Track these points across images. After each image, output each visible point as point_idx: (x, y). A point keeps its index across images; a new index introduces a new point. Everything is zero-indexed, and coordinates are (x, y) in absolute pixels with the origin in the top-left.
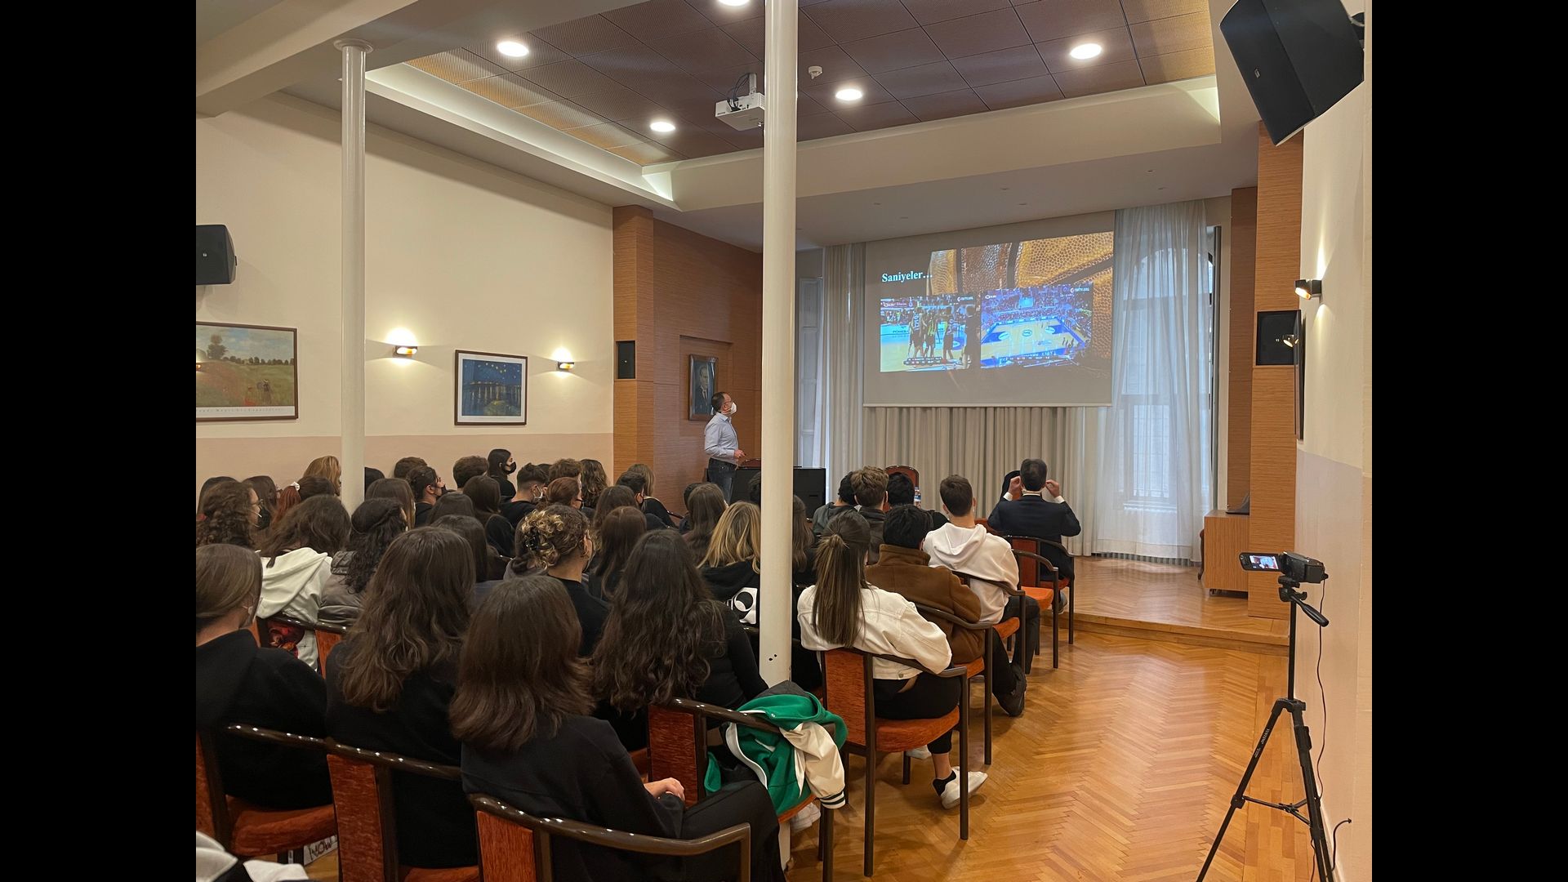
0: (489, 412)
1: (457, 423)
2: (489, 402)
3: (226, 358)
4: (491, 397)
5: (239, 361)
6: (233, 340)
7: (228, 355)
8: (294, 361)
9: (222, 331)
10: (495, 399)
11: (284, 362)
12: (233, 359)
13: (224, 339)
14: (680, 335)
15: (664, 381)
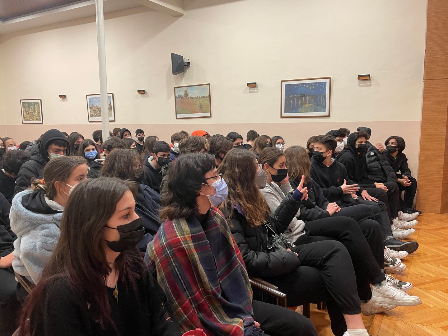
0: (302, 111)
1: (282, 117)
2: (302, 105)
3: (189, 97)
4: (303, 102)
5: (192, 98)
6: (191, 91)
7: (189, 96)
8: (210, 96)
9: (187, 88)
10: (306, 103)
11: (206, 96)
12: (191, 97)
13: (188, 91)
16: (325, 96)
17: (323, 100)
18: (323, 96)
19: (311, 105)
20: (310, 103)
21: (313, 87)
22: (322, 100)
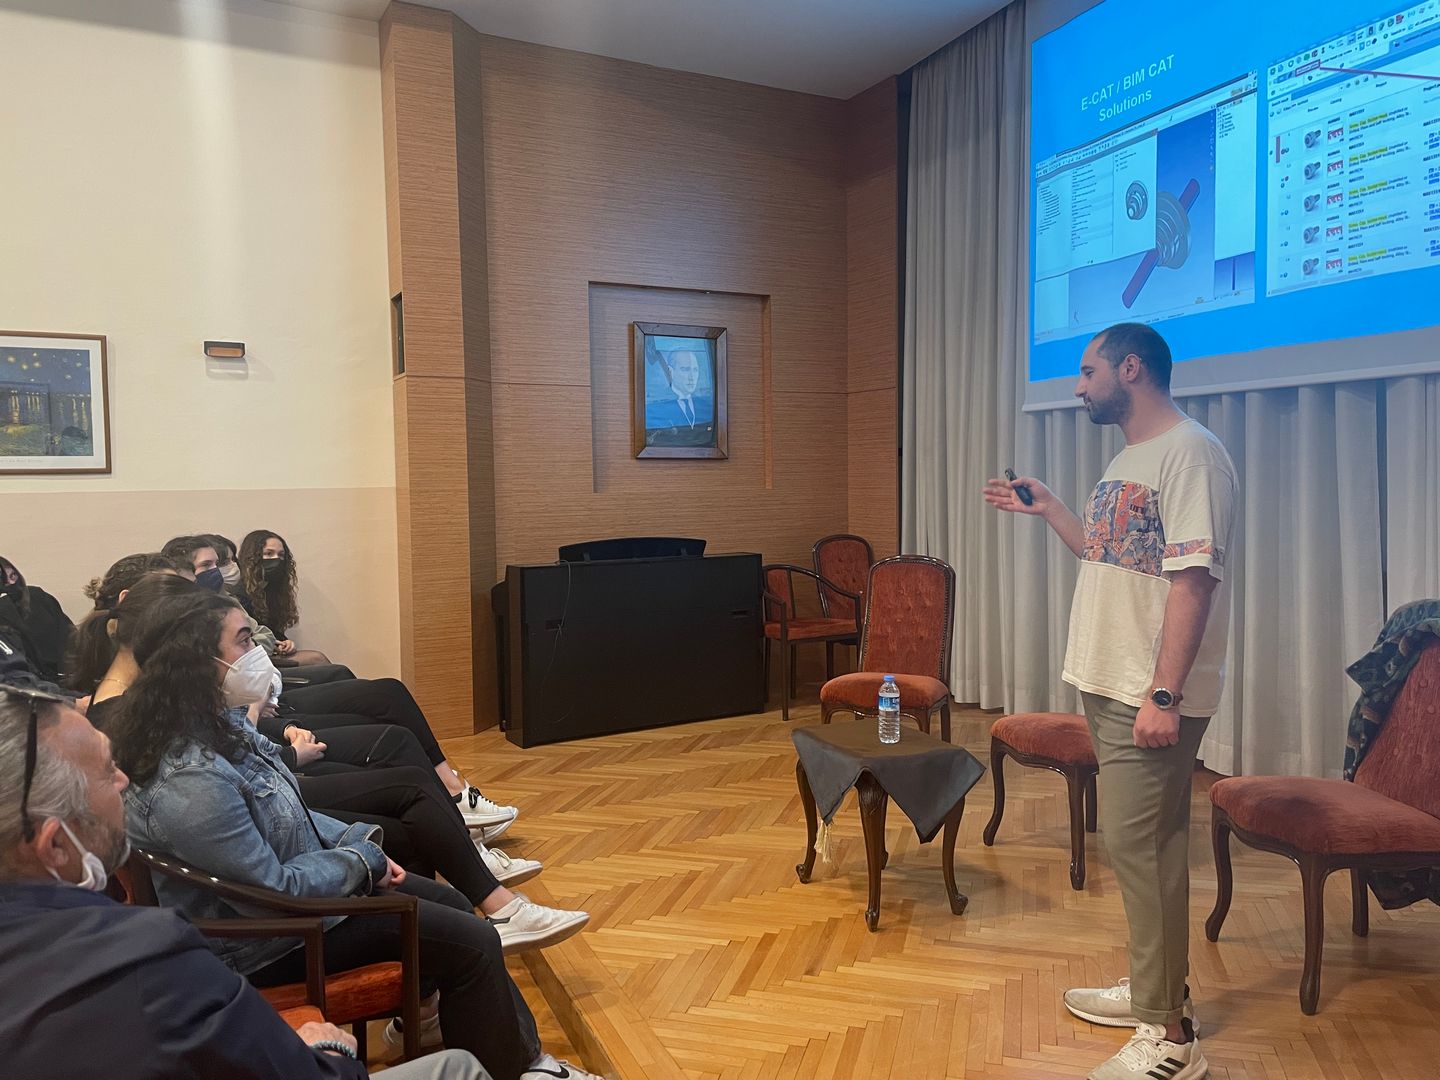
10: (8, 424)
14: (590, 282)
15: (535, 378)
16: (88, 401)
17: (80, 415)
18: (78, 401)
19: (30, 428)
20: (23, 422)
21: (37, 365)
22: (75, 414)
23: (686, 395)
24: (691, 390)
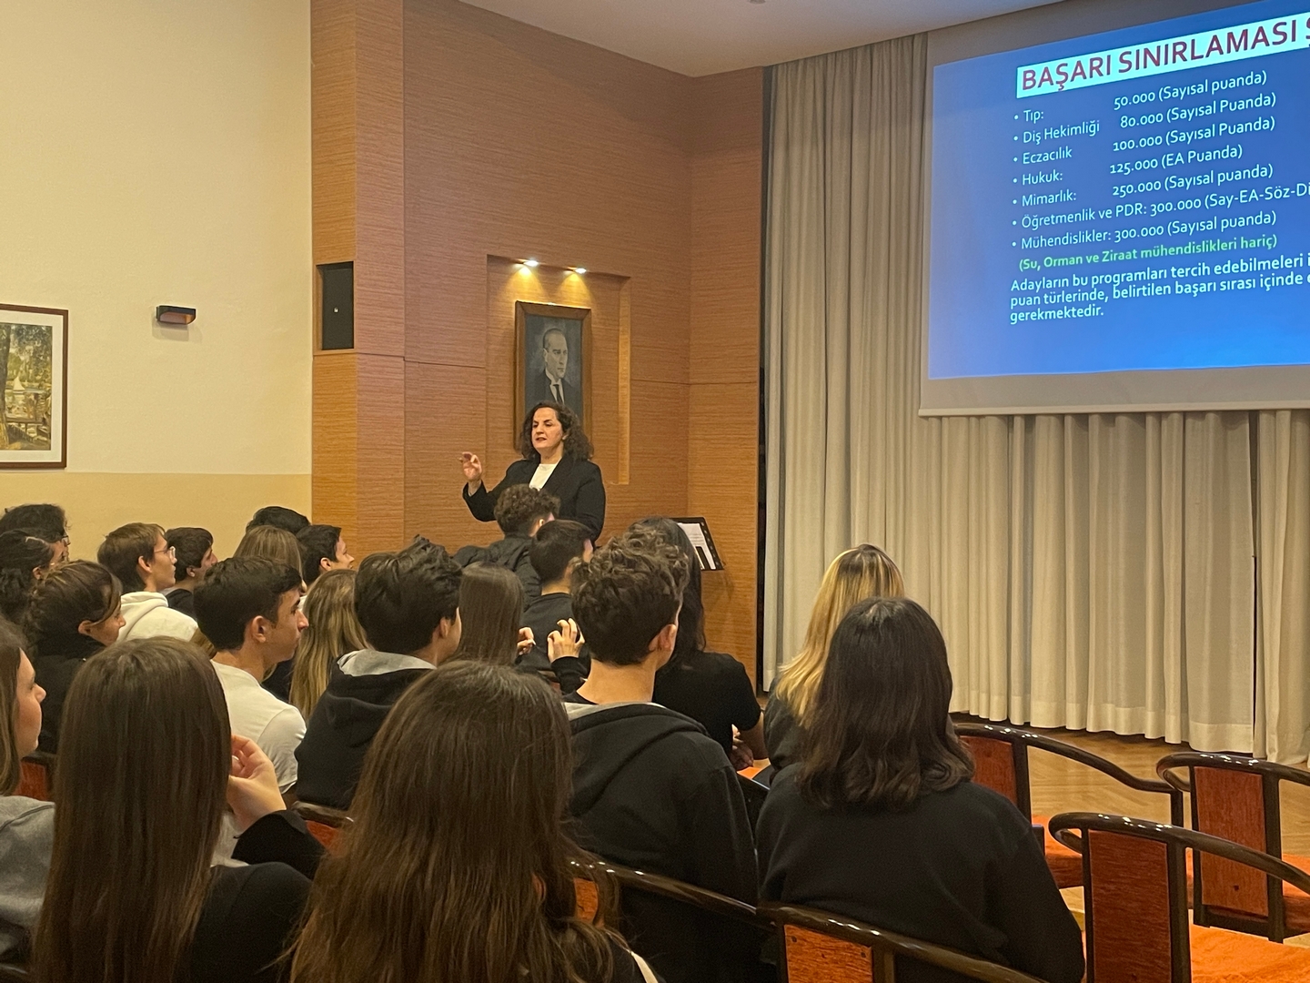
14: (489, 256)
15: (440, 358)
23: (557, 381)
24: (562, 375)
